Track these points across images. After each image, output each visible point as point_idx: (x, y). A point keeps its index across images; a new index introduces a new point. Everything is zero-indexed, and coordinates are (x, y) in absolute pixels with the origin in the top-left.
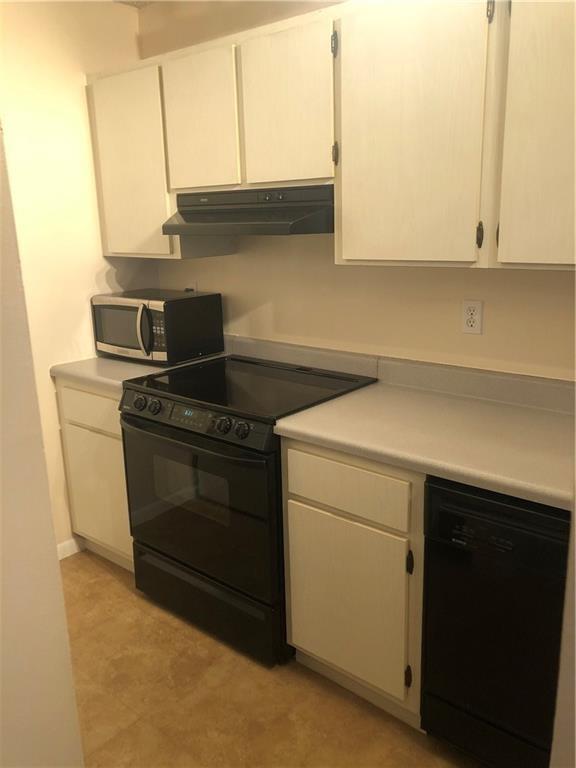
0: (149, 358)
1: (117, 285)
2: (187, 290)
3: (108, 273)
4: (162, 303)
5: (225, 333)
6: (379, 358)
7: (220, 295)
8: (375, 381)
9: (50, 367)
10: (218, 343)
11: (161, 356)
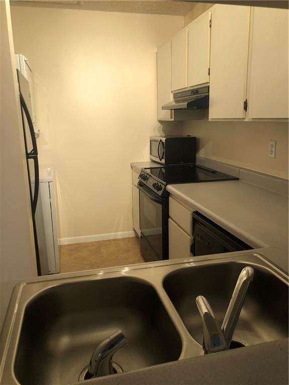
0: (160, 162)
1: (162, 132)
2: (188, 136)
3: (159, 128)
4: (165, 139)
5: (197, 155)
6: (241, 168)
7: (195, 138)
8: (238, 179)
9: (131, 162)
10: (194, 159)
11: (163, 161)
